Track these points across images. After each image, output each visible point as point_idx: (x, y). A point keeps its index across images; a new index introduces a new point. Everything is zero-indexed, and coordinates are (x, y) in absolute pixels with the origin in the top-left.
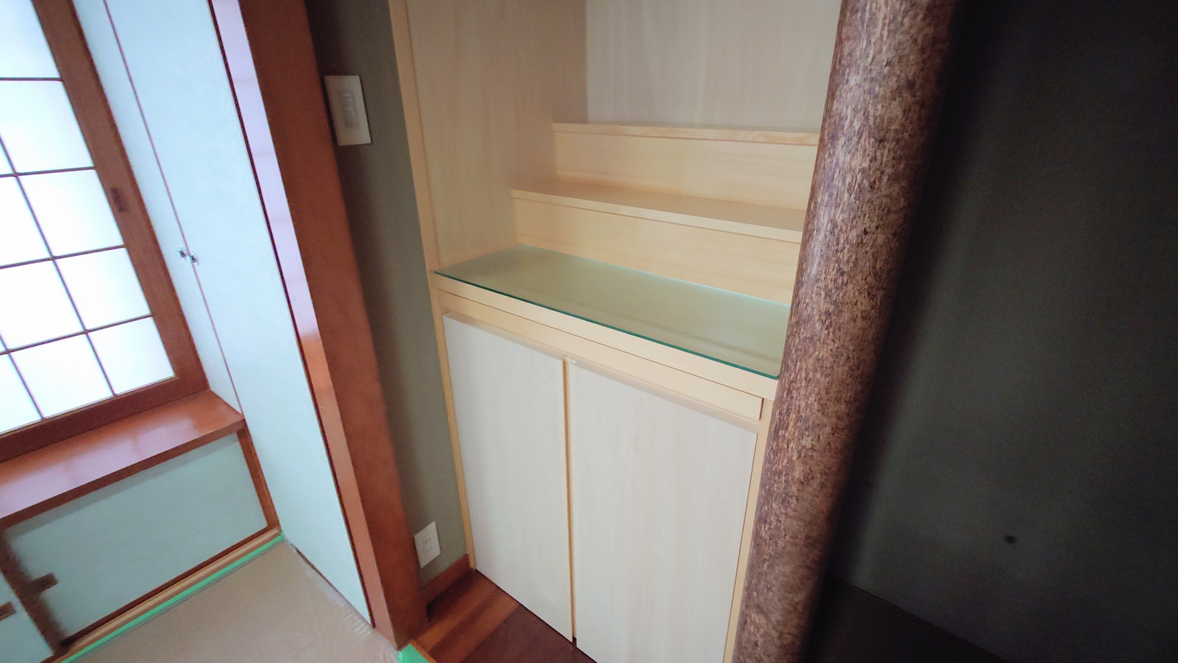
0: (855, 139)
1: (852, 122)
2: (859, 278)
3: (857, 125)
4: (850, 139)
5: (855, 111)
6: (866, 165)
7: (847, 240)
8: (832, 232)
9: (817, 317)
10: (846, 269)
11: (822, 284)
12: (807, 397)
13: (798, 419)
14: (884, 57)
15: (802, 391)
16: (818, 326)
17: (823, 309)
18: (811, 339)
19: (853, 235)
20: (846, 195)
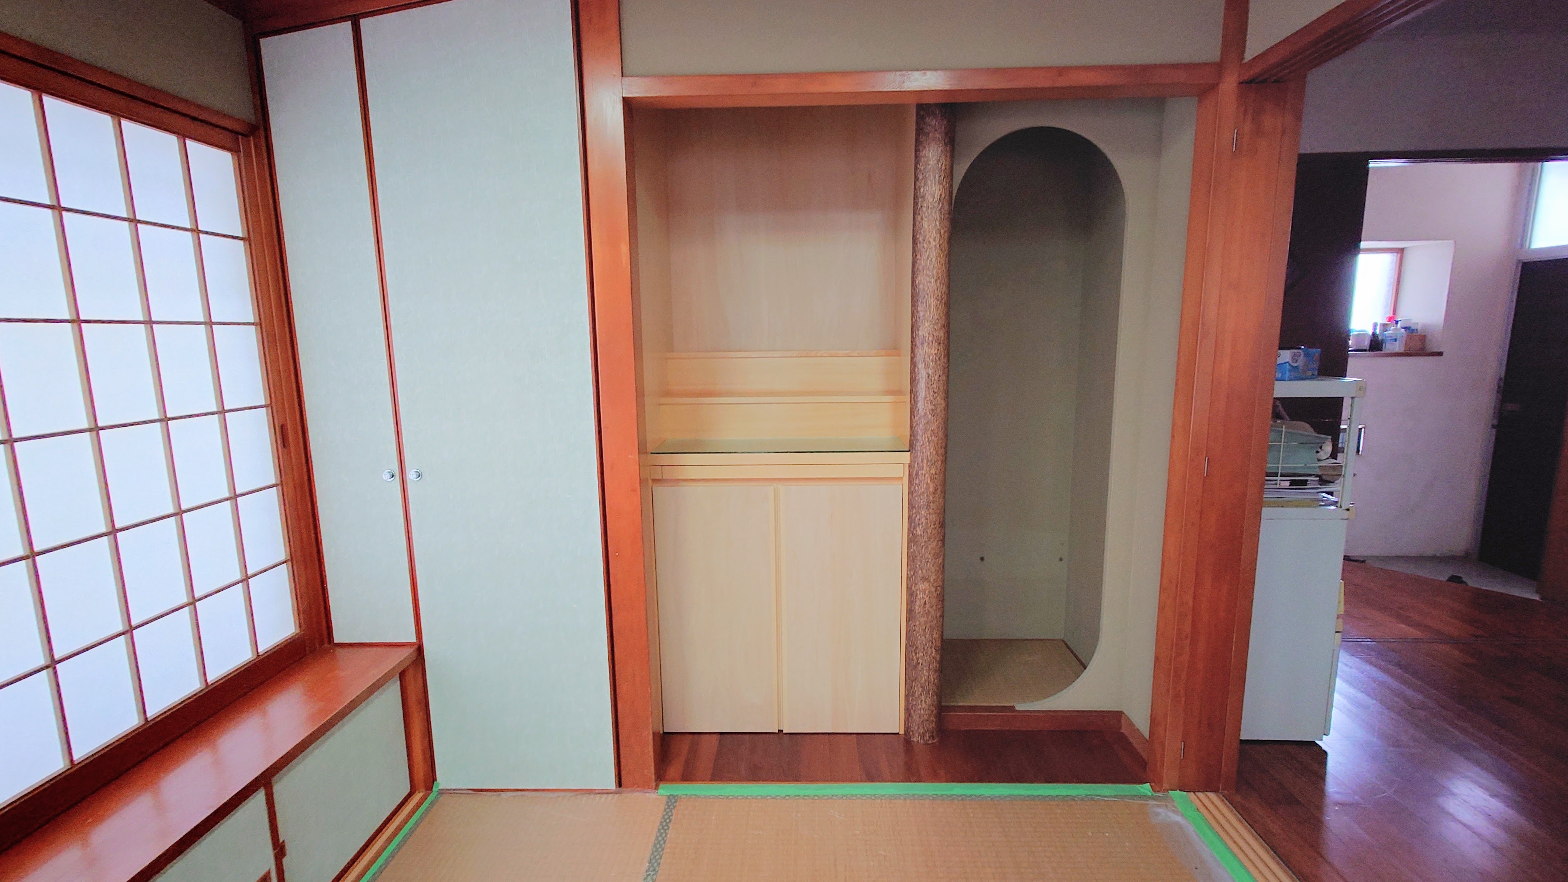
0: (931, 344)
1: (928, 339)
2: (941, 393)
3: (931, 339)
4: (929, 344)
5: (929, 334)
6: (936, 352)
7: (934, 380)
8: (928, 377)
9: (928, 413)
10: (936, 391)
11: (928, 399)
12: (930, 449)
13: (928, 461)
14: (936, 317)
15: (928, 448)
16: (930, 416)
17: (931, 409)
18: (928, 423)
19: (936, 377)
20: (931, 363)
